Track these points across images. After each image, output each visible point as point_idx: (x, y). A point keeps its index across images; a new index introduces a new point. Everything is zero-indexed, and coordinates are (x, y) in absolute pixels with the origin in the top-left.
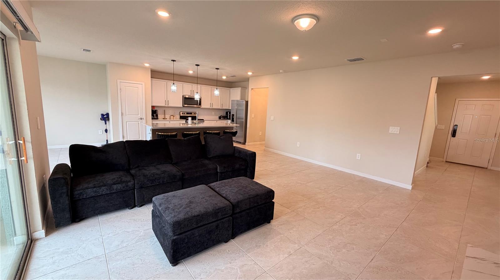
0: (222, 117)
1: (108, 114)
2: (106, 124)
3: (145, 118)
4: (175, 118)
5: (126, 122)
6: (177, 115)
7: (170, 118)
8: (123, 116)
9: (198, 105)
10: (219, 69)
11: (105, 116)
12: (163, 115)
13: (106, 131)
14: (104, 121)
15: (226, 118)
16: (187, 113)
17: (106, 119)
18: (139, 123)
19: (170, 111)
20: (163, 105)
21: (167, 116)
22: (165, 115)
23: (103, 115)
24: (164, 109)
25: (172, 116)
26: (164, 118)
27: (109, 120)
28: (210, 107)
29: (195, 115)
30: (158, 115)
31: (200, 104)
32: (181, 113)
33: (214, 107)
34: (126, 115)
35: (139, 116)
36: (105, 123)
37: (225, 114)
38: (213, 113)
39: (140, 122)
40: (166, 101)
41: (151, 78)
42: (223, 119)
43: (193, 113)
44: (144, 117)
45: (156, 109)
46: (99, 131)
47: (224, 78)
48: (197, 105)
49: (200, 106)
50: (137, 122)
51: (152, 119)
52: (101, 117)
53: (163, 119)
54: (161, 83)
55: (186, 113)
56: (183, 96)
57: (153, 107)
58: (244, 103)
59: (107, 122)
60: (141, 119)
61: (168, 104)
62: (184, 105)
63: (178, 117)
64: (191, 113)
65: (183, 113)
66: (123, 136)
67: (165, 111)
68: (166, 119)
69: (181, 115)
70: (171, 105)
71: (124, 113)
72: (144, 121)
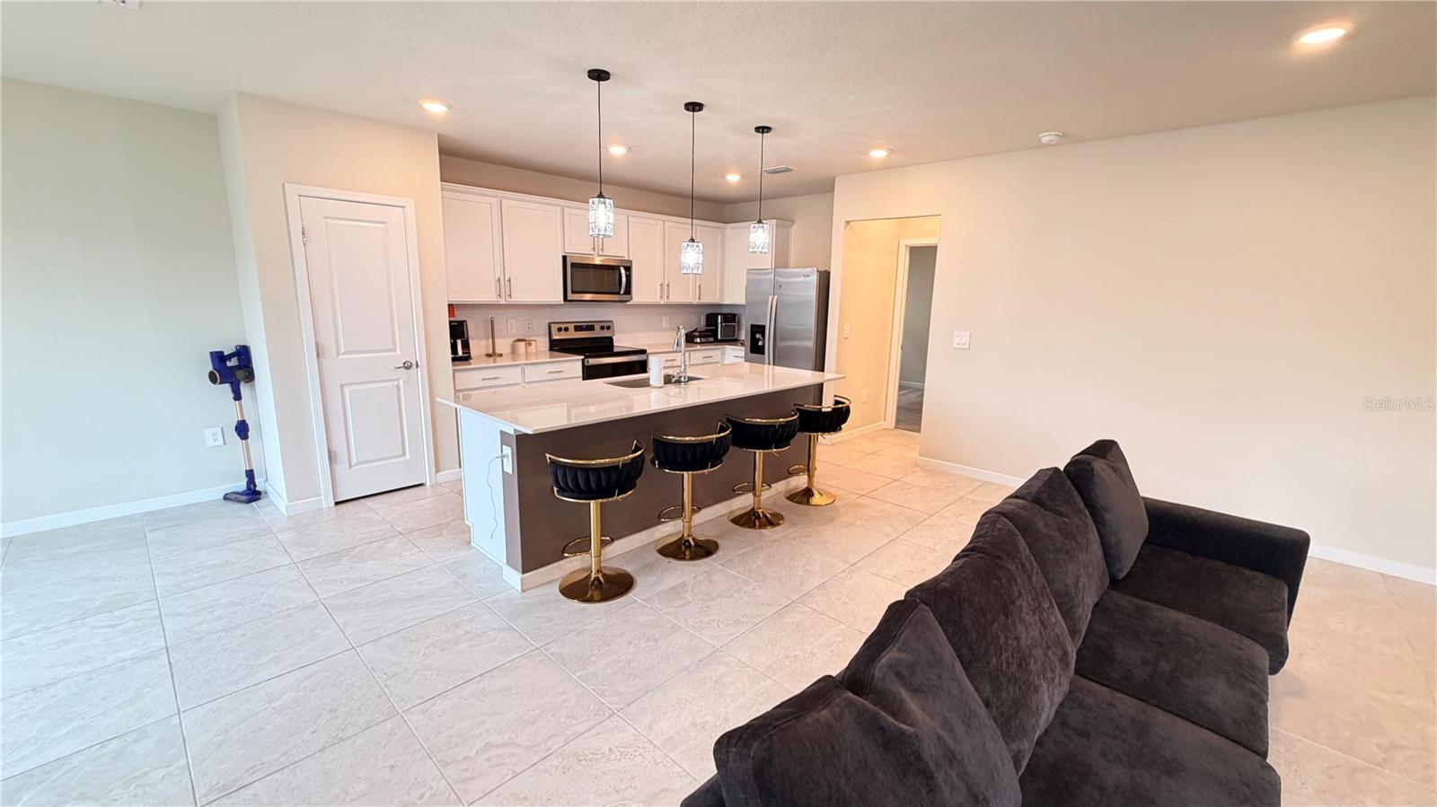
0: (700, 337)
1: (243, 353)
2: (238, 397)
3: (423, 363)
4: (532, 349)
5: (342, 386)
6: (537, 336)
7: (514, 351)
8: (325, 361)
9: (622, 292)
10: (769, 130)
11: (233, 363)
12: (483, 343)
13: (242, 430)
14: (227, 386)
15: (711, 339)
16: (578, 328)
17: (240, 374)
18: (398, 388)
19: (514, 321)
20: (489, 297)
21: (503, 345)
22: (497, 341)
23: (219, 358)
24: (490, 314)
25: (523, 343)
26: (491, 352)
27: (250, 377)
28: (661, 297)
29: (606, 334)
30: (470, 342)
31: (628, 291)
32: (554, 328)
33: (674, 299)
34: (338, 355)
35: (400, 356)
36: (231, 395)
37: (702, 325)
38: (665, 322)
39: (401, 382)
40: (499, 280)
41: (442, 181)
42: (701, 343)
43: (597, 327)
44: (421, 358)
45: (459, 317)
46: (208, 433)
47: (733, 178)
48: (618, 293)
49: (626, 297)
50: (389, 384)
51: (454, 360)
52: (210, 368)
53: (488, 355)
54: (482, 202)
55: (571, 327)
56: (564, 258)
57: (451, 307)
58: (814, 278)
59: (244, 389)
60: (407, 366)
61: (510, 295)
62: (570, 296)
63: (544, 343)
64: (591, 328)
65: (563, 326)
66: (329, 452)
67: (492, 322)
68: (498, 359)
69: (556, 337)
70: (518, 298)
71: (328, 342)
72: (419, 375)
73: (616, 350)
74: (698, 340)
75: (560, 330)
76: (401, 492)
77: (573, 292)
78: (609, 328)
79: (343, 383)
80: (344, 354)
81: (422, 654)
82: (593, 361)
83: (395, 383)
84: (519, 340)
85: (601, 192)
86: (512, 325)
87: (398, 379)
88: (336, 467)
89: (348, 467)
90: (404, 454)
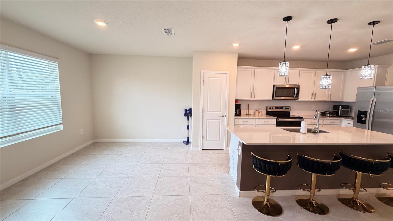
1: (191, 110)
2: (188, 120)
3: (227, 116)
4: (260, 114)
5: (207, 120)
6: (262, 110)
7: (254, 114)
8: (204, 113)
9: (295, 96)
10: (378, 22)
11: (188, 112)
12: (246, 111)
13: (188, 127)
14: (187, 117)
15: (336, 115)
16: (276, 108)
17: (189, 115)
18: (220, 121)
19: (255, 105)
20: (248, 98)
21: (251, 112)
22: (249, 111)
23: (186, 110)
24: (248, 103)
25: (258, 112)
26: (247, 114)
27: (191, 116)
28: (312, 98)
29: (287, 110)
30: (242, 111)
31: (297, 96)
32: (268, 108)
33: (318, 99)
34: (207, 112)
35: (221, 113)
36: (187, 119)
37: (331, 109)
38: (313, 107)
39: (221, 120)
40: (252, 93)
41: (238, 65)
42: (329, 116)
43: (284, 108)
44: (226, 114)
45: (239, 103)
46: (182, 127)
47: (352, 50)
48: (293, 97)
49: (296, 98)
50: (218, 120)
51: (235, 115)
52: (184, 113)
53: (247, 115)
55: (274, 108)
56: (274, 86)
57: (237, 101)
59: (190, 118)
60: (223, 116)
61: (254, 97)
62: (275, 98)
63: (264, 112)
64: (282, 108)
65: (271, 107)
66: (202, 136)
67: (249, 105)
68: (249, 116)
69: (268, 111)
70: (257, 98)
71: (205, 109)
72: (226, 119)
73: (290, 116)
74: (328, 115)
75: (270, 108)
76: (217, 150)
77: (275, 96)
78: (288, 109)
79: (207, 119)
80: (208, 112)
81: (204, 206)
82: (280, 119)
83: (219, 120)
84: (256, 111)
85: (284, 60)
86: (255, 106)
87: (220, 119)
88: (203, 140)
89: (206, 141)
90: (219, 140)
